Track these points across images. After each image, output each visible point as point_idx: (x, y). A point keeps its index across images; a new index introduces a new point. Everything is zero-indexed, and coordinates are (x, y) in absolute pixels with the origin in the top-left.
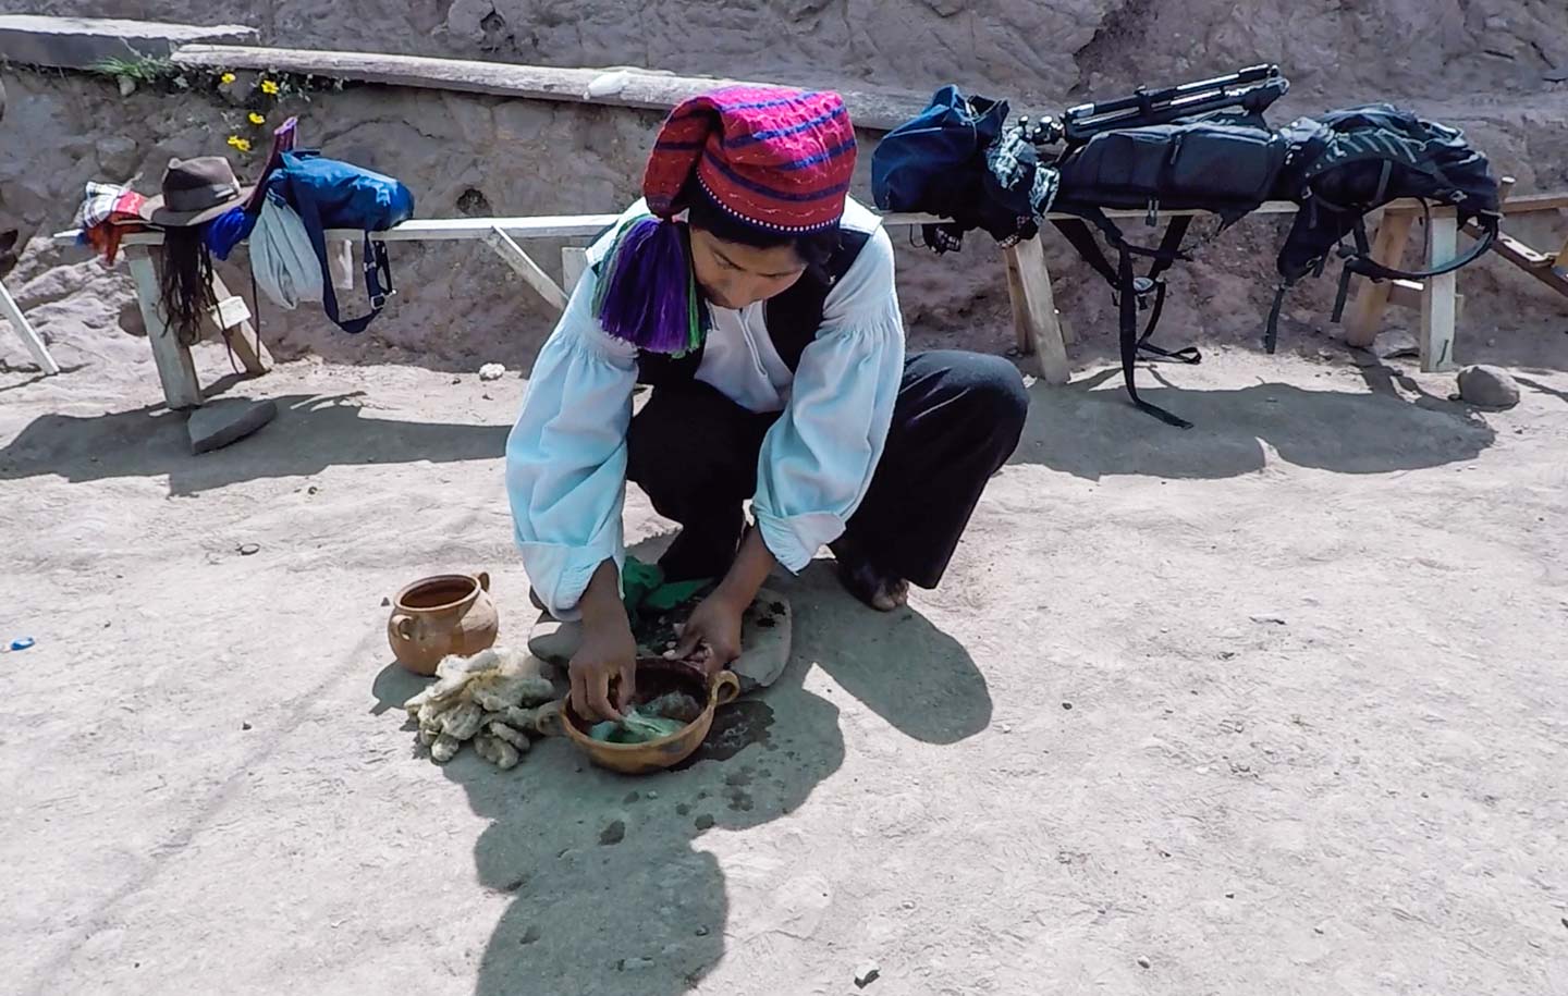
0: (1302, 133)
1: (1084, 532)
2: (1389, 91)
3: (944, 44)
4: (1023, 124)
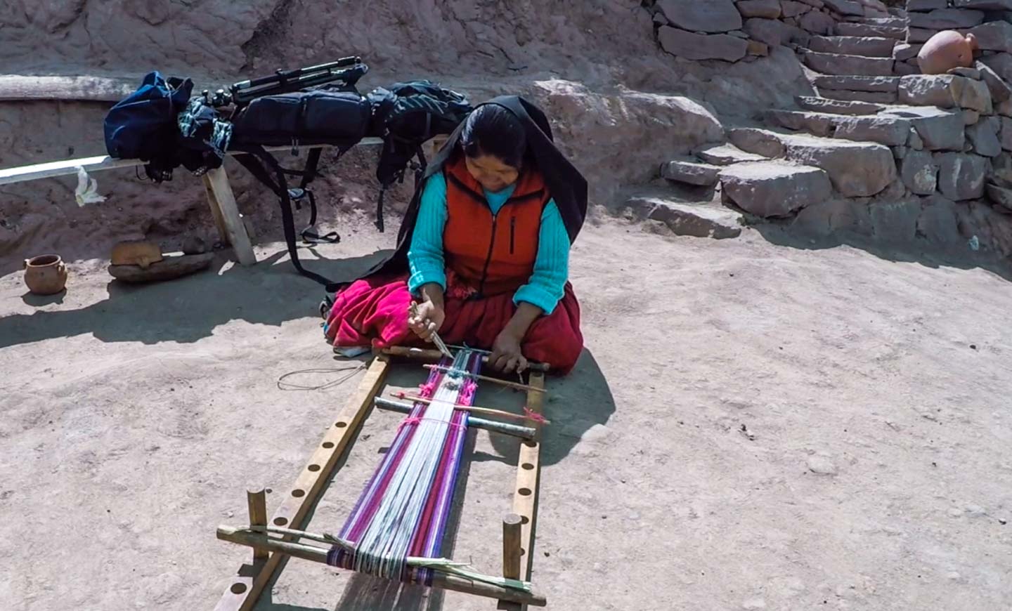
0: (379, 96)
1: (272, 368)
2: (432, 71)
3: (155, 42)
4: (205, 94)
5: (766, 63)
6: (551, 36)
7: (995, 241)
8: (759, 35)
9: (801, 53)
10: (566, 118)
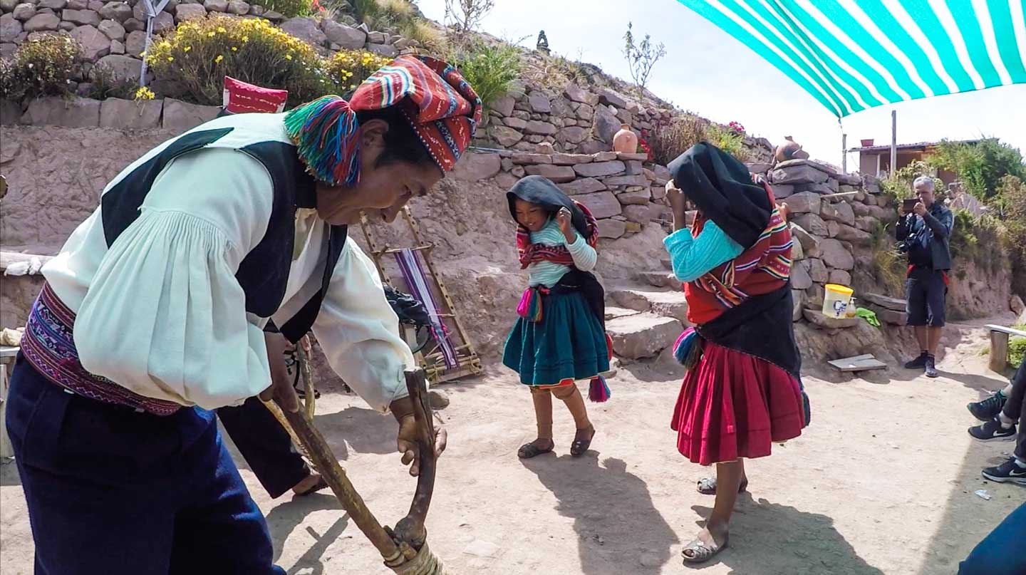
5: (640, 237)
6: (482, 227)
7: (811, 350)
8: (634, 218)
9: (666, 226)
10: (489, 293)
